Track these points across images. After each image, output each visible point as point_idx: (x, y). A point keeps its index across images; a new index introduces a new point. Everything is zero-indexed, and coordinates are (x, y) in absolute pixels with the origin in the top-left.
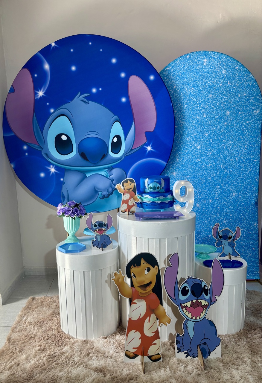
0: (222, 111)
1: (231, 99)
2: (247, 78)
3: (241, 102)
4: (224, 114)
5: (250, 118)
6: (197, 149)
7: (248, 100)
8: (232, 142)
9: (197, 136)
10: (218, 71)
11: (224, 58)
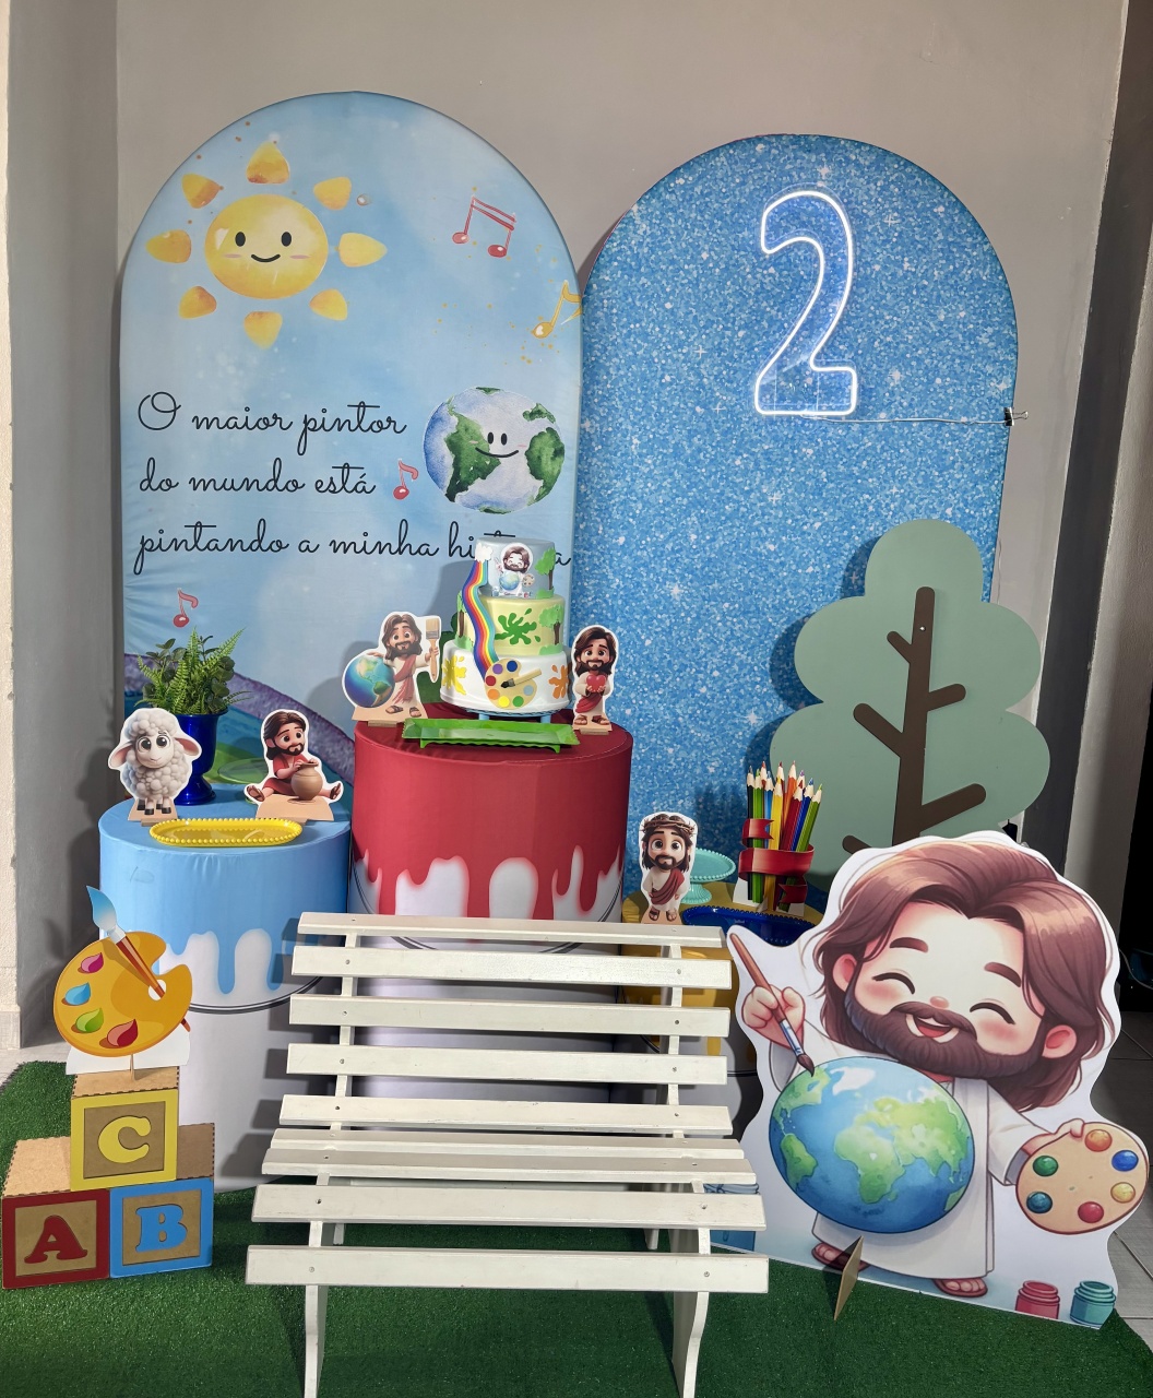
0: (875, 366)
1: (911, 324)
2: (975, 253)
3: (947, 341)
4: (882, 380)
5: (974, 404)
6: (769, 505)
7: (971, 336)
8: (899, 489)
9: (771, 453)
10: (871, 213)
11: (896, 166)
